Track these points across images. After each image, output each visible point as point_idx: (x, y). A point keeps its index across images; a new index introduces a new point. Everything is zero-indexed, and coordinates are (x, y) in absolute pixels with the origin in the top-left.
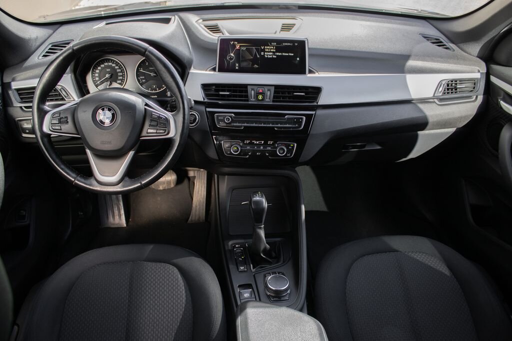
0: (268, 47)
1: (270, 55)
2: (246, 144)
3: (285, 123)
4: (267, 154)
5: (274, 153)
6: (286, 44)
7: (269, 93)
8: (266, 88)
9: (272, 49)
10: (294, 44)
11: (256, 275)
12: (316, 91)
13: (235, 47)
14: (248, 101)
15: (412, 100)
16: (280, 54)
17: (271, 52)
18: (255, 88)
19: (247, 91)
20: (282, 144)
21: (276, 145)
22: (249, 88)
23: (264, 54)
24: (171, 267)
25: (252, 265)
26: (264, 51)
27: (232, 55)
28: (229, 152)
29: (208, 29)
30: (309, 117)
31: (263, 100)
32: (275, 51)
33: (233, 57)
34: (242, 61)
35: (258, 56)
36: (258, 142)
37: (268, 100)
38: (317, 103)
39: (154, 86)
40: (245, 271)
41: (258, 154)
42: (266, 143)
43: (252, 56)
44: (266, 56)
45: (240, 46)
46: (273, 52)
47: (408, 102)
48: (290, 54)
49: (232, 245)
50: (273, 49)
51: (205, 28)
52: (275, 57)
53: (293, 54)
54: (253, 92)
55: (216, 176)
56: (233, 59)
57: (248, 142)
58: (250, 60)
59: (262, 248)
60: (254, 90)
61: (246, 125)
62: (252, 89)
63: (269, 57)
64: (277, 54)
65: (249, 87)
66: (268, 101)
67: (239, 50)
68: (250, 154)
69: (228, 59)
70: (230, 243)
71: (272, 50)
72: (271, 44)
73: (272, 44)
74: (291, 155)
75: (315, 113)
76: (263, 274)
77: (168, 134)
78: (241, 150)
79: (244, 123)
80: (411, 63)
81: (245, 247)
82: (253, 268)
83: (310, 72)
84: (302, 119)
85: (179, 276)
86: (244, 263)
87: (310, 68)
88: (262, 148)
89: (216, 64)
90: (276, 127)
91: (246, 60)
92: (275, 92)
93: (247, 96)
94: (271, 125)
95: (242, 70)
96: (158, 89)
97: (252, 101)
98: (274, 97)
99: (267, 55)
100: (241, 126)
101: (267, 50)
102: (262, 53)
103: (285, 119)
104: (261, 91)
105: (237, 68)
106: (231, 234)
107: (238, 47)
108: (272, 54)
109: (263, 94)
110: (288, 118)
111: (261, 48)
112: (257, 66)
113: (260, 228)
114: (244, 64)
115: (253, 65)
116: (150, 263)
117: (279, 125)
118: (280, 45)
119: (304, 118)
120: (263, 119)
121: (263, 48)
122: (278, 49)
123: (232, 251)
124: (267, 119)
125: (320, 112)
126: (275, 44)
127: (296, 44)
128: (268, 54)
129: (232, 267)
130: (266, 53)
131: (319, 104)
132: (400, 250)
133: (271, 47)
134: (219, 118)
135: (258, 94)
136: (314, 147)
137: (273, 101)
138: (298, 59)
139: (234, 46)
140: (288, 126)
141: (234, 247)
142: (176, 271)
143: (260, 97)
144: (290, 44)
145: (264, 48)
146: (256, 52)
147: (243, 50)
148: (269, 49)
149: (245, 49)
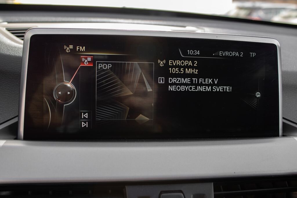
0: (178, 62)
1: (183, 85)
6: (227, 53)
9: (188, 67)
10: (247, 55)
13: (79, 61)
17: (185, 76)
23: (167, 80)
27: (69, 84)
29: (13, 33)
32: (196, 71)
33: (72, 92)
44: (171, 88)
45: (95, 58)
46: (191, 76)
50: (192, 67)
51: (13, 36)
63: (180, 89)
65: (128, 189)
67: (89, 70)
69: (55, 97)
71: (189, 71)
72: (185, 53)
73: (190, 52)
89: (18, 116)
99: (175, 85)
101: (176, 70)
108: (187, 80)
111: (158, 65)
112: (147, 119)
115: (133, 114)
121: (162, 63)
126: (197, 52)
127: (252, 55)
128: (178, 80)
130: (171, 81)
133: (186, 63)
138: (258, 95)
139: (75, 58)
144: (237, 54)
145: (166, 65)
146: (141, 74)
147: (102, 70)
148: (179, 67)
149: (109, 66)
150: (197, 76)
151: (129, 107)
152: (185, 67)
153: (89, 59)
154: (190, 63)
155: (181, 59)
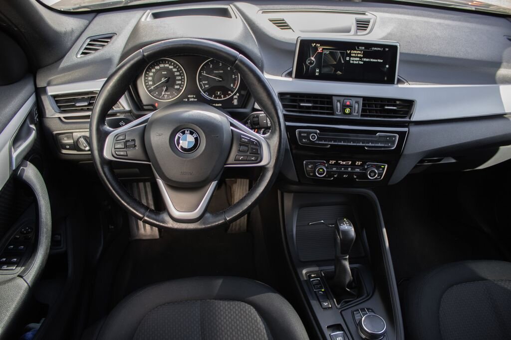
0: (355, 52)
1: (356, 61)
2: (332, 164)
3: (377, 142)
4: (355, 177)
5: (363, 176)
6: (376, 49)
7: (357, 106)
8: (354, 100)
9: (359, 54)
10: (384, 49)
11: (343, 313)
12: (407, 105)
13: (317, 50)
14: (333, 114)
15: (505, 114)
16: (368, 60)
17: (357, 57)
18: (342, 99)
19: (331, 103)
20: (372, 166)
21: (366, 167)
22: (335, 99)
23: (350, 59)
24: (248, 306)
25: (335, 300)
26: (349, 55)
27: (313, 59)
28: (311, 174)
30: (402, 135)
31: (350, 114)
32: (362, 56)
33: (314, 61)
34: (324, 66)
35: (343, 62)
36: (344, 163)
37: (355, 114)
38: (410, 118)
39: (219, 93)
40: (329, 308)
41: (345, 176)
42: (353, 164)
43: (335, 61)
44: (351, 62)
45: (323, 49)
46: (360, 58)
47: (500, 116)
48: (379, 61)
49: (306, 273)
50: (361, 54)
52: (362, 63)
53: (382, 61)
54: (339, 104)
55: (279, 192)
56: (313, 63)
57: (333, 162)
58: (333, 66)
59: (348, 280)
60: (340, 102)
61: (333, 143)
62: (339, 101)
63: (355, 62)
64: (365, 60)
65: (334, 97)
66: (356, 116)
67: (321, 54)
68: (335, 176)
69: (307, 63)
70: (304, 272)
71: (359, 55)
72: (358, 48)
73: (360, 48)
74: (381, 177)
75: (409, 130)
76: (350, 310)
77: (261, 161)
78: (327, 171)
79: (331, 141)
80: (502, 72)
81: (321, 277)
82: (338, 304)
83: (399, 81)
84: (395, 137)
85: (258, 316)
86: (326, 297)
87: (399, 77)
88: (349, 169)
89: (293, 68)
90: (367, 146)
91: (327, 66)
92: (364, 105)
93: (332, 109)
94: (361, 144)
95: (323, 77)
96: (222, 96)
97: (338, 114)
98: (363, 110)
99: (353, 61)
100: (327, 145)
101: (354, 55)
102: (348, 59)
103: (376, 137)
104: (348, 103)
105: (317, 74)
106: (302, 260)
107: (320, 50)
108: (358, 59)
109: (350, 106)
110: (380, 136)
111: (347, 52)
112: (341, 73)
113: (346, 259)
114: (326, 70)
115: (336, 71)
116: (221, 302)
117: (370, 144)
118: (369, 49)
119: (398, 136)
120: (352, 136)
121: (348, 52)
122: (366, 55)
123: (308, 282)
124: (357, 137)
125: (414, 129)
126: (363, 48)
127: (387, 49)
128: (354, 59)
129: (314, 303)
130: (352, 59)
131: (412, 120)
132: (489, 278)
133: (358, 52)
134: (302, 135)
135: (344, 107)
136: (405, 168)
137: (362, 116)
138: (387, 66)
139: (316, 48)
140: (379, 145)
141: (310, 277)
142: (253, 310)
143: (347, 111)
144: (380, 49)
145: (350, 53)
146: (340, 57)
147: (325, 54)
148: (355, 54)
149: (328, 52)
150: (363, 57)
151: (334, 67)
152: (357, 54)
153: (321, 49)
154: (360, 52)
155: (356, 50)
